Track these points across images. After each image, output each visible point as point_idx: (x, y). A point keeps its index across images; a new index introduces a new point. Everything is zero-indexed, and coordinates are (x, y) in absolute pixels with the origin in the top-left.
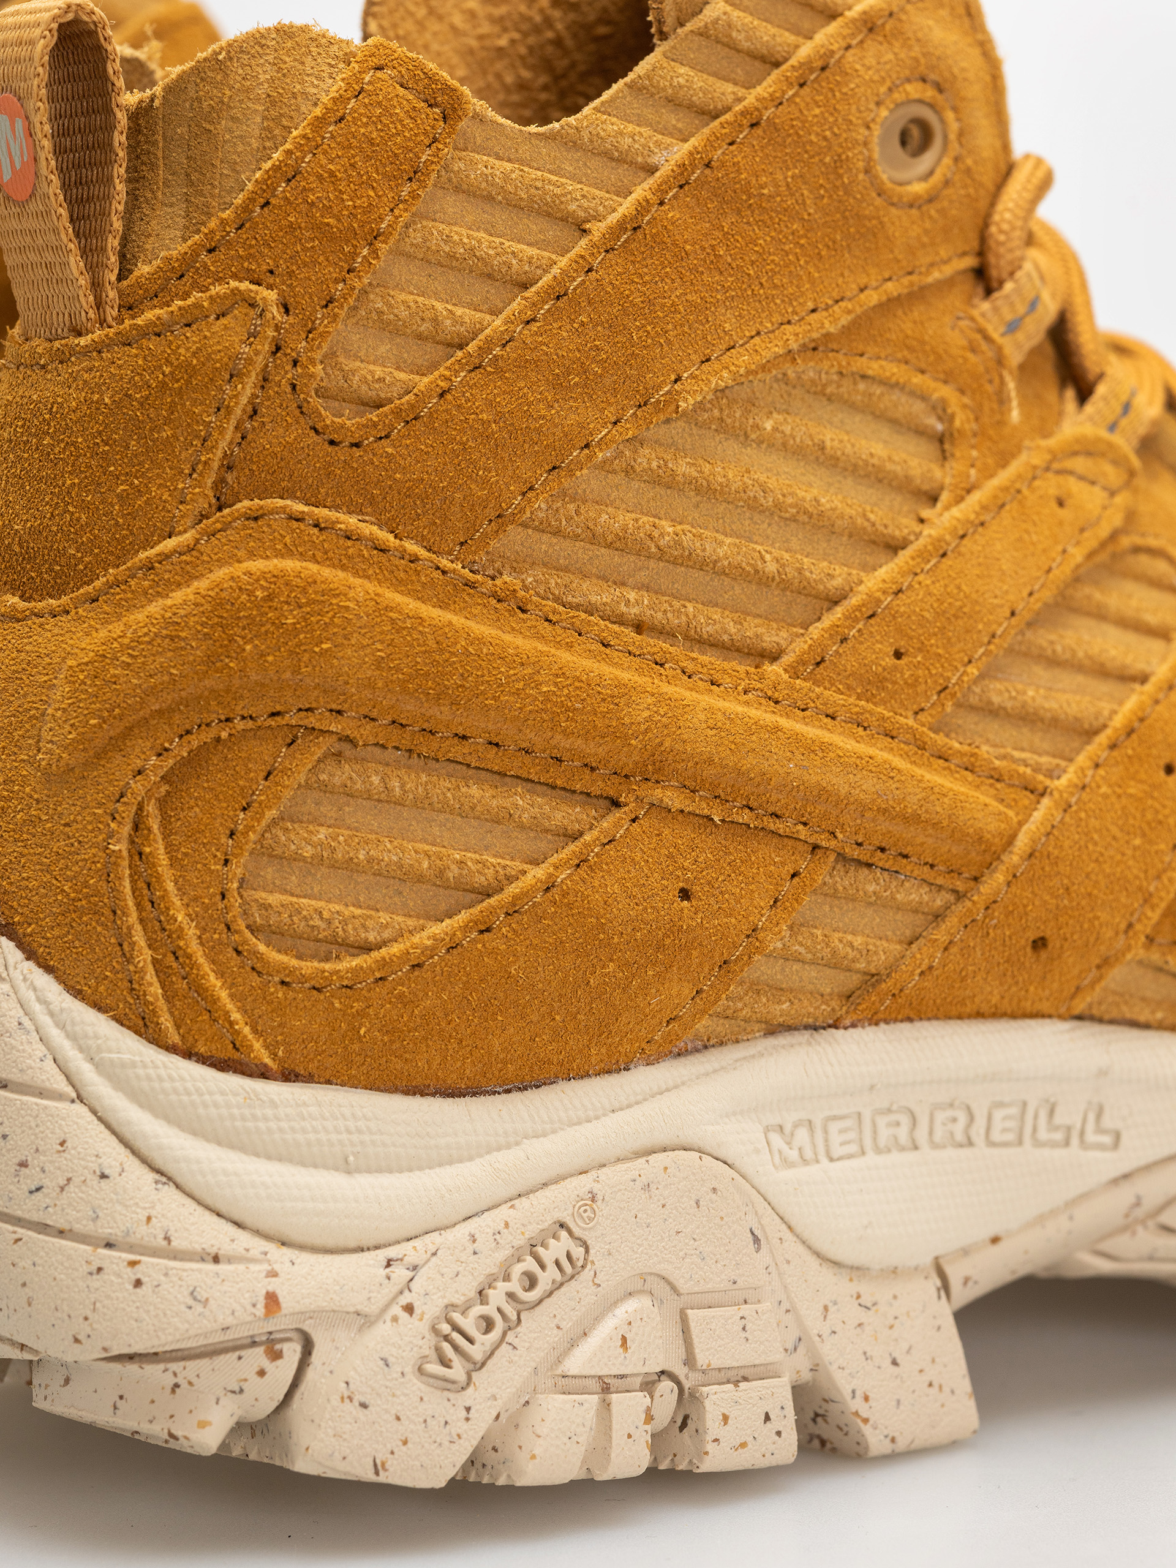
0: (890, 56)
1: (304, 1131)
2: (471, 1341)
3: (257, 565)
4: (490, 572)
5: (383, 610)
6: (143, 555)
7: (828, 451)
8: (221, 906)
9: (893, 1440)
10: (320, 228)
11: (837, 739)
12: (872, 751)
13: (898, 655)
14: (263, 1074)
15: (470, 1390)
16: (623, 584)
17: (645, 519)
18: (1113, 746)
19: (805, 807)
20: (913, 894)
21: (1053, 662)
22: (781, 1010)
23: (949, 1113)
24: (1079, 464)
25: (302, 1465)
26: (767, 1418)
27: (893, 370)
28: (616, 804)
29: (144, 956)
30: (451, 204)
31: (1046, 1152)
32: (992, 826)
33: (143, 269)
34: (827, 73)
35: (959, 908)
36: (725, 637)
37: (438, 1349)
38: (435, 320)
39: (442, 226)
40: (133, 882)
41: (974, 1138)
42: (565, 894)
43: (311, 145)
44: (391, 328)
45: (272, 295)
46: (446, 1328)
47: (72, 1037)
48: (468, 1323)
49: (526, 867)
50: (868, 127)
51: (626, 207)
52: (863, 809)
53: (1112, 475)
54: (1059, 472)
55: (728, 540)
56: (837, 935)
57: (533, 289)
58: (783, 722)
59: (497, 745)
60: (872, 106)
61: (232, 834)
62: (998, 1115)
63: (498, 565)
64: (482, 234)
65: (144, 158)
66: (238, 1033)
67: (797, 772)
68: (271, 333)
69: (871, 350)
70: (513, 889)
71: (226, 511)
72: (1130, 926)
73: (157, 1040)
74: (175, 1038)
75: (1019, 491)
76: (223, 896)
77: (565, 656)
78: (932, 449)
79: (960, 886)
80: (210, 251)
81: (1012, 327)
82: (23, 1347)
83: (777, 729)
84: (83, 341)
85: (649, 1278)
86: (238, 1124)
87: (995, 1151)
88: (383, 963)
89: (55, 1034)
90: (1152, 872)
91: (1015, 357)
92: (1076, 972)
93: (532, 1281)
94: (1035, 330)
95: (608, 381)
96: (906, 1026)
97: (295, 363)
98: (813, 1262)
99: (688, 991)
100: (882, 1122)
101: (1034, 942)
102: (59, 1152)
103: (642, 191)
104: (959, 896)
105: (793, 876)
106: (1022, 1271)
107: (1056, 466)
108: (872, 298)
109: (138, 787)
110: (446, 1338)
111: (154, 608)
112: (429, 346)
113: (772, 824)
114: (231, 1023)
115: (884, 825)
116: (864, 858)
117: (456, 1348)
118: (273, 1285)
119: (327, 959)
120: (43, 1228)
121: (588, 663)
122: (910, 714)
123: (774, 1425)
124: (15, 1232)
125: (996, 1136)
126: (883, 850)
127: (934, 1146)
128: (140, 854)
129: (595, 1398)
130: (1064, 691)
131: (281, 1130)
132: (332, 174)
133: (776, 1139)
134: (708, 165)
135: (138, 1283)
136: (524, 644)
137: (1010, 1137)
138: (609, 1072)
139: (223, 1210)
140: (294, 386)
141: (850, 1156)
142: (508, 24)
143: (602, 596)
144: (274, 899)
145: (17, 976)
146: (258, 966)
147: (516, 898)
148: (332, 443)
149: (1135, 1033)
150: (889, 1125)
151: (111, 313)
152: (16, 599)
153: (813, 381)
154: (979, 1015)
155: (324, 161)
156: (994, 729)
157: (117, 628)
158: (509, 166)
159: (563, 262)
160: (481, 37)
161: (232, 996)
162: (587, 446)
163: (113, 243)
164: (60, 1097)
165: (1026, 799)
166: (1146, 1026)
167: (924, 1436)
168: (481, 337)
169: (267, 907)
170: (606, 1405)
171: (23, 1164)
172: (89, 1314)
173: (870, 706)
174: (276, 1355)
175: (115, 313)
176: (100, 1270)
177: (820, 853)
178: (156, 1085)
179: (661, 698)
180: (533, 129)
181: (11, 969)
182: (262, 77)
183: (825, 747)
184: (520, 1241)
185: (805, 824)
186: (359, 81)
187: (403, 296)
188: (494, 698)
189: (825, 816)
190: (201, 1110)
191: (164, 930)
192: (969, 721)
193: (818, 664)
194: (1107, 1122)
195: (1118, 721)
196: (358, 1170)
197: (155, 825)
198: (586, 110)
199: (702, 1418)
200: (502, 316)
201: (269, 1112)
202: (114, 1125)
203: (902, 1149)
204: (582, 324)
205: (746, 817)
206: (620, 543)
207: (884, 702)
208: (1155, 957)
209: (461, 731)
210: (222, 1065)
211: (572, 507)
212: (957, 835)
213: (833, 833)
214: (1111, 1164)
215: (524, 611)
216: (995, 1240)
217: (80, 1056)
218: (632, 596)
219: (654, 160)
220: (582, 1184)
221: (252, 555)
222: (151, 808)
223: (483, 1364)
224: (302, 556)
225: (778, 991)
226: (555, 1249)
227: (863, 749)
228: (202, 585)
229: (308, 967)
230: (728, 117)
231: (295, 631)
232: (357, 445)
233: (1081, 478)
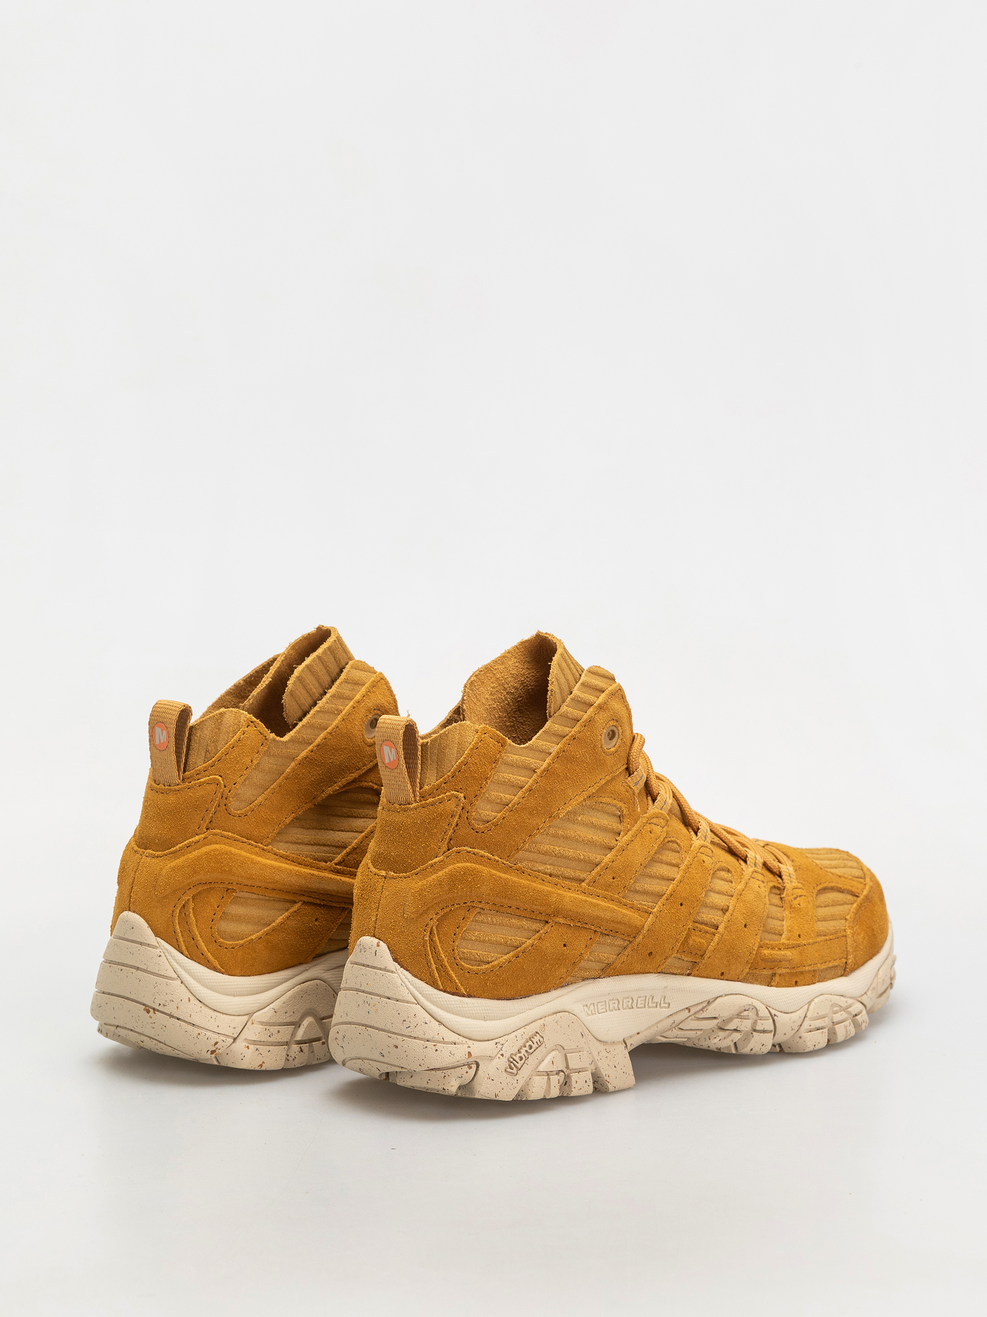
0: (606, 715)
1: (474, 1010)
2: (518, 1063)
3: (460, 865)
4: (515, 863)
5: (492, 875)
6: (430, 862)
7: (594, 824)
8: (453, 953)
9: (615, 1087)
10: (473, 777)
11: (600, 903)
12: (609, 905)
13: (613, 878)
14: (463, 996)
15: (518, 1075)
16: (546, 864)
17: (551, 847)
18: (667, 899)
19: (593, 921)
20: (619, 942)
21: (651, 877)
22: (587, 974)
23: (628, 1000)
24: (654, 821)
25: (477, 1096)
26: (586, 1082)
27: (609, 800)
28: (547, 922)
29: (434, 966)
30: (503, 768)
31: (651, 1009)
32: (639, 923)
33: (426, 787)
34: (591, 722)
35: (630, 945)
36: (571, 876)
37: (510, 1065)
38: (501, 799)
39: (502, 774)
40: (430, 947)
41: (634, 1006)
42: (536, 947)
43: (470, 755)
44: (490, 801)
45: (462, 795)
46: (512, 1060)
47: (416, 988)
48: (517, 1058)
49: (527, 940)
50: (601, 735)
51: (545, 765)
52: (607, 921)
53: (663, 822)
54: (650, 824)
55: (571, 851)
56: (601, 954)
57: (524, 789)
58: (588, 899)
59: (518, 909)
60: (602, 730)
61: (455, 934)
62: (639, 1000)
63: (516, 861)
64: (511, 775)
65: (425, 757)
66: (458, 985)
67: (592, 912)
68: (462, 805)
69: (603, 796)
70: (524, 946)
71: (451, 850)
72: (673, 948)
73: (437, 988)
74: (441, 987)
75: (640, 830)
76: (453, 951)
77: (534, 884)
78: (618, 819)
79: (631, 940)
80: (445, 783)
81: (636, 784)
82: (402, 1068)
83: (587, 901)
84: (411, 806)
85: (557, 1046)
86: (458, 1009)
87: (639, 1010)
88: (493, 967)
89: (411, 987)
90: (678, 933)
91: (637, 791)
92: (659, 961)
93: (531, 1047)
94: (642, 784)
95: (542, 811)
96: (617, 977)
97: (468, 812)
98: (595, 1041)
99: (565, 970)
100: (611, 1003)
101: (649, 954)
102: (414, 1017)
103: (548, 760)
104: (630, 942)
105: (590, 939)
106: (645, 1042)
107: (649, 822)
108: (603, 782)
109: (432, 923)
110: (511, 1062)
111: (434, 876)
112: (499, 805)
113: (585, 926)
114: (456, 983)
115: (612, 925)
116: (607, 933)
117: (514, 1065)
118: (469, 1050)
119: (478, 966)
120: (410, 1037)
121: (540, 886)
122: (617, 894)
123: (588, 1084)
124: (402, 1038)
125: (639, 1006)
126: (612, 931)
127: (624, 1009)
128: (432, 940)
129: (547, 1077)
130: (654, 885)
131: (469, 1010)
132: (476, 763)
133: (585, 1008)
134: (564, 751)
135: (437, 1050)
136: (524, 882)
137: (642, 1006)
138: (545, 992)
139: (455, 1031)
140: (467, 818)
141: (603, 1012)
142: (496, 700)
143: (541, 868)
144: (465, 951)
145: (399, 972)
146: (462, 968)
147: (525, 948)
148: (477, 832)
149: (673, 976)
150: (613, 1003)
151: (418, 798)
152: (393, 873)
153: (589, 805)
154: (635, 973)
155: (474, 760)
156: (637, 896)
157: (425, 882)
158: (517, 757)
159: (531, 781)
160: (489, 705)
161: (456, 976)
162: (538, 829)
163: (418, 780)
164: (413, 1003)
165: (646, 915)
166: (676, 974)
167: (622, 1086)
168: (512, 803)
169: (464, 953)
170: (549, 1079)
171: (404, 1021)
172: (424, 1059)
173: (607, 893)
174: (470, 1068)
175: (419, 798)
176: (426, 1047)
177: (596, 932)
178: (438, 999)
179: (558, 894)
180: (522, 746)
181: (398, 970)
182: (457, 738)
183: (598, 905)
184: (528, 1037)
185: (593, 925)
186: (481, 737)
187: (493, 793)
188: (519, 897)
189: (598, 923)
190: (449, 1006)
191: (438, 959)
192: (631, 895)
193: (594, 882)
194: (667, 1001)
195: (668, 892)
196: (487, 1020)
197: (435, 932)
198: (534, 738)
199: (571, 1082)
200: (517, 796)
201: (466, 1006)
202: (427, 1010)
203: (616, 1010)
204: (536, 797)
205: (579, 924)
206: (545, 853)
207: (610, 891)
208: (679, 956)
209: (510, 905)
210: (453, 994)
211: (534, 845)
212: (630, 926)
213: (600, 927)
214: (667, 1012)
215: (524, 873)
216: (638, 1033)
217: (418, 992)
218: (548, 867)
219: (551, 751)
220: (541, 1022)
221: (458, 862)
222: (434, 928)
223: (520, 1069)
224: (471, 862)
225: (585, 969)
226: (536, 1039)
227: (606, 904)
228: (446, 870)
229: (475, 968)
230: (567, 737)
231: (471, 882)
232: (483, 832)
233: (655, 824)
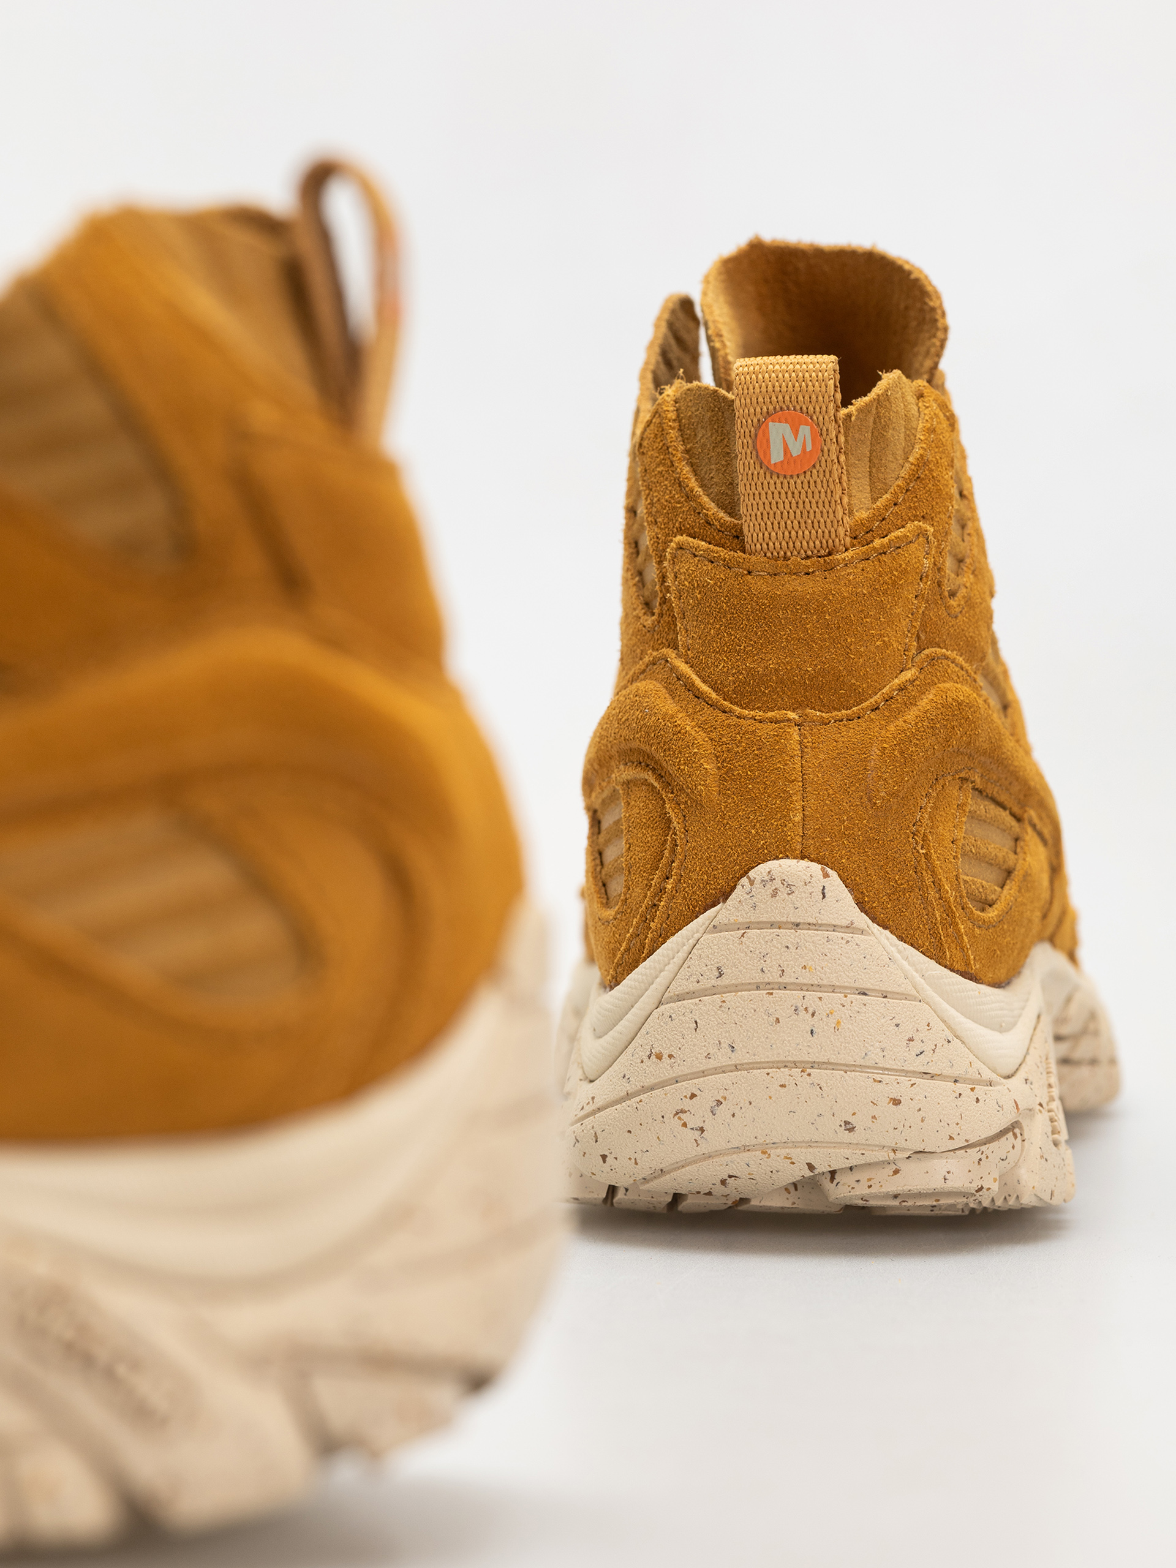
6: (894, 683)
8: (956, 883)
10: (938, 491)
40: (927, 871)
45: (931, 530)
61: (953, 841)
66: (968, 955)
68: (933, 552)
73: (943, 963)
76: (957, 878)
80: (895, 505)
97: (939, 570)
102: (928, 1030)
109: (924, 816)
111: (914, 711)
114: (966, 950)
120: (925, 1075)
124: (910, 1080)
128: (927, 854)
135: (976, 1100)
139: (979, 1057)
140: (939, 584)
144: (968, 878)
145: (875, 931)
146: (971, 917)
148: (950, 614)
157: (899, 724)
161: (965, 934)
164: (914, 999)
171: (911, 1040)
175: (851, 541)
176: (960, 1094)
181: (871, 928)
182: (902, 405)
191: (941, 898)
196: (1006, 1030)
197: (930, 837)
202: (939, 1014)
210: (963, 975)
221: (940, 680)
228: (930, 697)
232: (956, 616)
